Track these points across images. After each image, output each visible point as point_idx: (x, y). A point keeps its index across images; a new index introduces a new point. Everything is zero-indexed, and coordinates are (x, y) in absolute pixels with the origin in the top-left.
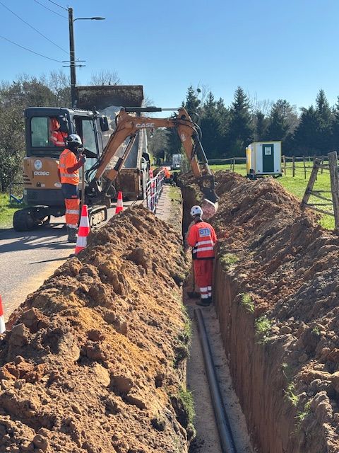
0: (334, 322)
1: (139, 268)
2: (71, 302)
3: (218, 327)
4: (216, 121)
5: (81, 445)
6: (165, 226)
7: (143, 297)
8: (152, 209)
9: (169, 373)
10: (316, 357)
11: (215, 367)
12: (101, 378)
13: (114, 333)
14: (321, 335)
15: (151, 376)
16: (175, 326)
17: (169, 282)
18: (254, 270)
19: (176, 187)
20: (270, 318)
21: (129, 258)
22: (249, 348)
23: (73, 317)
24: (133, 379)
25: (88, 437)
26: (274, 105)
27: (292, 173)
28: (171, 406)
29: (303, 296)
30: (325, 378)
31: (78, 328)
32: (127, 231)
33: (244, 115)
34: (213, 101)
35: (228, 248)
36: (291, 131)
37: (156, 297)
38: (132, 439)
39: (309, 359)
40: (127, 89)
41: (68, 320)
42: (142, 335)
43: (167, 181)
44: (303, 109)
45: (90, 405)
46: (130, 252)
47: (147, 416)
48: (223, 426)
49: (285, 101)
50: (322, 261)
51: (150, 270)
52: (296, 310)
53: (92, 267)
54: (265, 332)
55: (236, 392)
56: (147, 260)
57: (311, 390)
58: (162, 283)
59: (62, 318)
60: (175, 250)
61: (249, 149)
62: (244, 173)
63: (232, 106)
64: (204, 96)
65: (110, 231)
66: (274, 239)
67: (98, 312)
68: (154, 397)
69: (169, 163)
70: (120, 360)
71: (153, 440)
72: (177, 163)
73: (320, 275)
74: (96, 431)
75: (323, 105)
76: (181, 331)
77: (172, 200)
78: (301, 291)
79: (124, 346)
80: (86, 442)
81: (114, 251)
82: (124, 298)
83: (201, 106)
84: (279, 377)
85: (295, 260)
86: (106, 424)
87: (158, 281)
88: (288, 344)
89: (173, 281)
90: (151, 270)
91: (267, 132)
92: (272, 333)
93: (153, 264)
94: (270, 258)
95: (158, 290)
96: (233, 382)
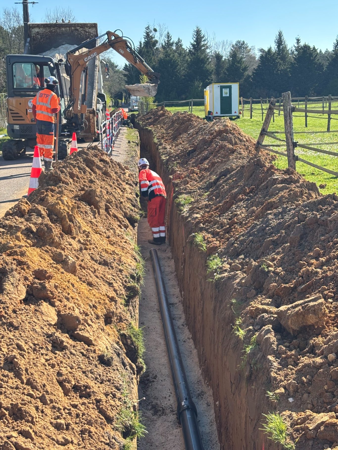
0: (282, 258)
1: (91, 209)
2: (17, 242)
3: (173, 267)
4: (174, 62)
5: (25, 381)
6: (120, 167)
7: (95, 237)
8: (107, 151)
9: (119, 310)
10: (264, 292)
11: (169, 305)
12: (47, 316)
13: (62, 273)
14: (269, 272)
15: (100, 314)
16: (127, 265)
17: (123, 223)
18: (208, 210)
19: (134, 129)
20: (221, 256)
21: (82, 199)
22: (201, 286)
23: (19, 257)
24: (81, 317)
25: (32, 374)
26: (233, 46)
27: (250, 115)
28: (121, 343)
29: (253, 235)
30: (271, 313)
31: (25, 268)
32: (80, 173)
33: (203, 56)
34: (171, 41)
35: (183, 189)
36: (249, 73)
37: (108, 237)
38: (79, 374)
39: (257, 295)
40: (81, 27)
41: (14, 259)
42: (92, 274)
43: (124, 123)
44: (262, 50)
45: (36, 342)
46: (83, 192)
47: (94, 352)
48: (176, 361)
49: (244, 42)
50: (272, 200)
51: (102, 211)
52: (246, 248)
53: (40, 208)
54: (216, 270)
55: (188, 328)
56: (99, 201)
57: (257, 324)
58: (116, 224)
59: (7, 258)
60: (129, 191)
61: (207, 91)
62: (202, 115)
63: (191, 46)
64: (161, 35)
65: (62, 172)
66: (228, 179)
67: (46, 251)
68: (103, 334)
69: (127, 105)
70: (68, 299)
71: (100, 375)
72: (135, 104)
73: (270, 214)
74: (41, 368)
75: (281, 47)
76: (133, 270)
77: (129, 142)
78: (252, 229)
79: (73, 285)
80: (30, 378)
81: (66, 192)
82: (74, 238)
83: (158, 46)
84: (228, 312)
85: (248, 200)
86: (51, 361)
87: (112, 222)
88: (238, 280)
89: (127, 222)
90: (104, 211)
91: (225, 73)
92: (222, 271)
93: (106, 205)
94: (223, 198)
95: (111, 231)
96: (186, 319)
